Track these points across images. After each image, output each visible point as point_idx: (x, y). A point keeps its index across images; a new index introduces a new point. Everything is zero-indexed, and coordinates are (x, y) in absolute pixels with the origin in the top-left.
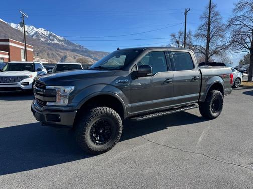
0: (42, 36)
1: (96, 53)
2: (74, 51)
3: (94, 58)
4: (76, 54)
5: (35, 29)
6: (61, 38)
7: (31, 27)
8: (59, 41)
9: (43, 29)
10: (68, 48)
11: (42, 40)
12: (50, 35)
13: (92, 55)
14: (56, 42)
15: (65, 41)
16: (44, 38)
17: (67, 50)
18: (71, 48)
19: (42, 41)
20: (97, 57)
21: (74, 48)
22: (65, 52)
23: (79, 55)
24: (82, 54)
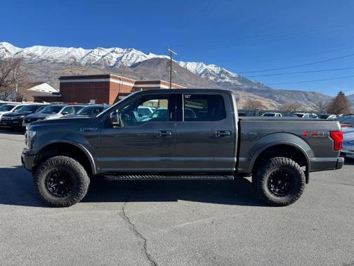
0: (212, 74)
1: (282, 92)
2: (250, 90)
3: (278, 99)
4: (251, 95)
5: (204, 66)
6: (234, 75)
7: (200, 64)
8: (232, 78)
9: (213, 65)
10: (241, 87)
11: (211, 78)
12: (222, 72)
13: (276, 96)
14: (227, 80)
15: (239, 79)
16: (214, 76)
17: (240, 90)
18: (246, 87)
19: (211, 80)
20: (283, 98)
21: (251, 87)
22: (238, 92)
23: (256, 96)
24: (260, 94)
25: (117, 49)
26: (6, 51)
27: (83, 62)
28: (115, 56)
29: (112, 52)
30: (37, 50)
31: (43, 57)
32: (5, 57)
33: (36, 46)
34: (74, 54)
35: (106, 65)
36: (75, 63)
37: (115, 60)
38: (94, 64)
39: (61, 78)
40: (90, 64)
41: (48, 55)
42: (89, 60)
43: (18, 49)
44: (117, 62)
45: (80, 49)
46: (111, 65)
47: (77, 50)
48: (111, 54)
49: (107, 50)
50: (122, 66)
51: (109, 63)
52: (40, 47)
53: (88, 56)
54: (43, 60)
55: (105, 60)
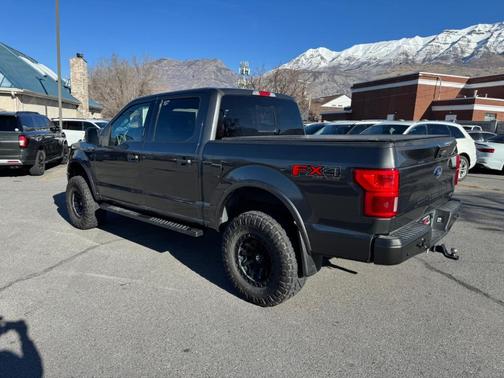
25: (481, 27)
26: (322, 58)
27: (419, 59)
28: (475, 39)
29: (469, 34)
30: (356, 51)
31: (363, 60)
32: (320, 66)
33: (356, 46)
34: (406, 47)
35: (456, 56)
36: (406, 61)
37: (473, 45)
38: (436, 58)
39: (355, 86)
40: (430, 60)
41: (371, 55)
42: (430, 53)
43: (334, 54)
44: (476, 49)
45: (417, 38)
46: (467, 55)
47: (411, 41)
48: (469, 37)
49: (460, 31)
50: (488, 55)
51: (463, 52)
52: (361, 46)
53: (428, 47)
54: (363, 63)
55: (456, 49)
